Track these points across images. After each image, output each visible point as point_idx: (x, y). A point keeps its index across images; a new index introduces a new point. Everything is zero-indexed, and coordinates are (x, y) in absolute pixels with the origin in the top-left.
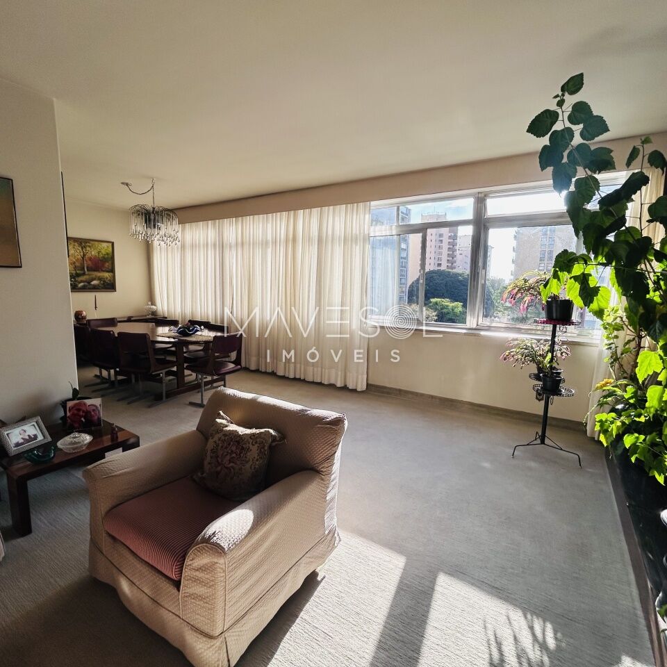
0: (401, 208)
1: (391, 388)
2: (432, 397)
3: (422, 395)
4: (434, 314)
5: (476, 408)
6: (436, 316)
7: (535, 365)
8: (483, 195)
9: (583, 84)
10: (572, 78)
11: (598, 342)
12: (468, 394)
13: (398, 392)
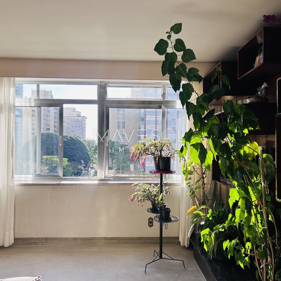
0: (40, 85)
1: (37, 239)
2: (75, 239)
3: (66, 239)
4: (46, 168)
5: (109, 241)
6: (48, 169)
7: (150, 202)
8: (104, 84)
9: (181, 29)
10: (176, 24)
11: (180, 182)
12: (102, 232)
13: (44, 241)
